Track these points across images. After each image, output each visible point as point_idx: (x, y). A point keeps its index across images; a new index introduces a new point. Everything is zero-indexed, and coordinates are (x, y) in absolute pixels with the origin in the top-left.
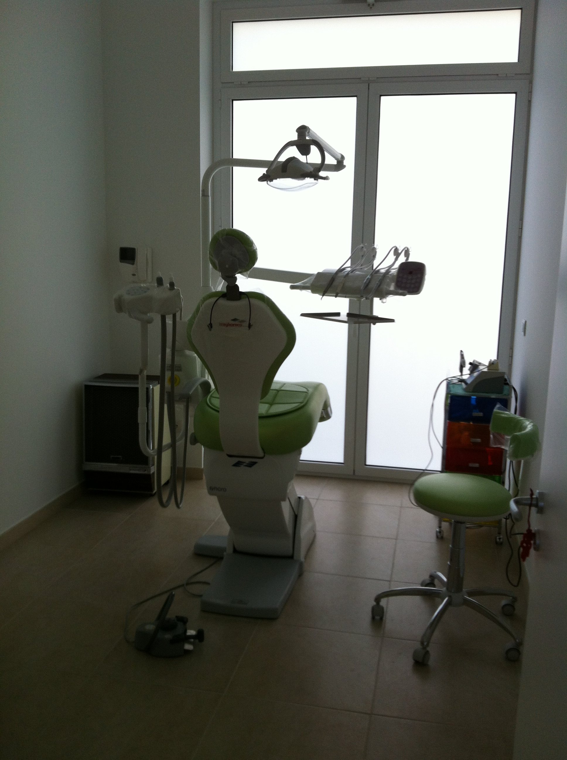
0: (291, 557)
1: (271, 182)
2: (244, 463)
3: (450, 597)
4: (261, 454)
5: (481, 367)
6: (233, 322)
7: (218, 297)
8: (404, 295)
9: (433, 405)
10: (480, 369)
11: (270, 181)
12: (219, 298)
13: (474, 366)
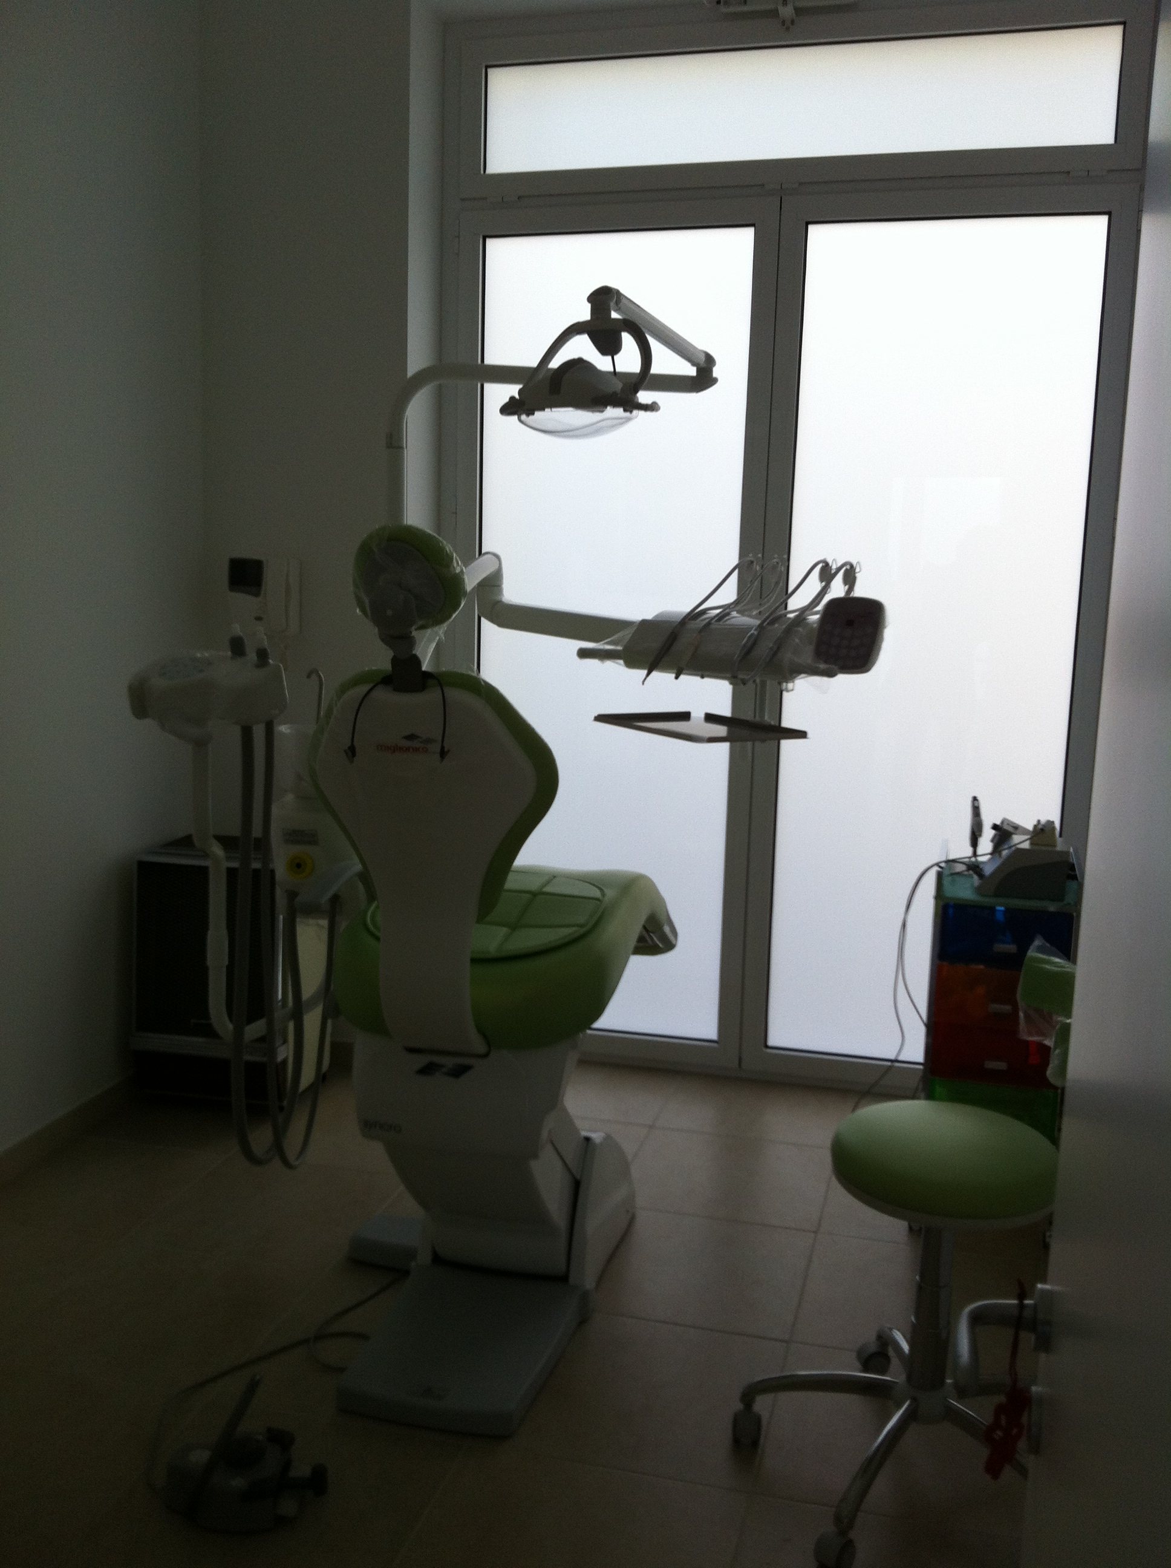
0: (564, 1278)
1: (531, 417)
2: (442, 1066)
3: (914, 1400)
4: (479, 1046)
5: (1016, 839)
6: (408, 743)
7: (372, 685)
8: (831, 674)
9: (904, 925)
10: (1012, 844)
11: (528, 415)
12: (374, 686)
13: (1003, 833)
